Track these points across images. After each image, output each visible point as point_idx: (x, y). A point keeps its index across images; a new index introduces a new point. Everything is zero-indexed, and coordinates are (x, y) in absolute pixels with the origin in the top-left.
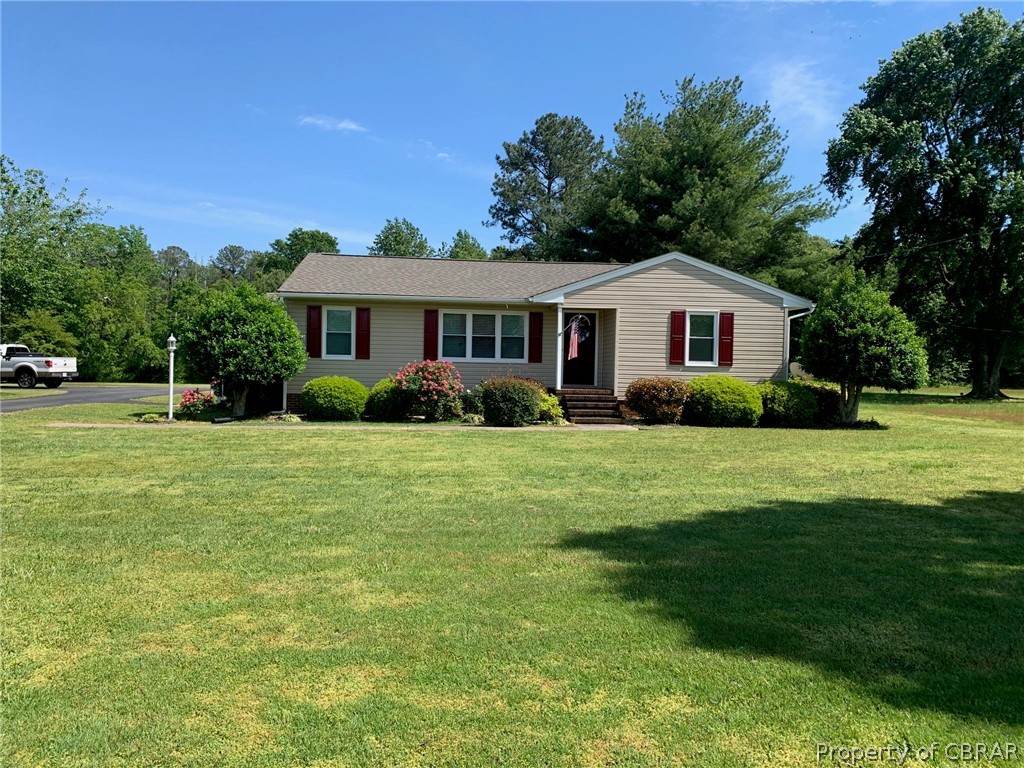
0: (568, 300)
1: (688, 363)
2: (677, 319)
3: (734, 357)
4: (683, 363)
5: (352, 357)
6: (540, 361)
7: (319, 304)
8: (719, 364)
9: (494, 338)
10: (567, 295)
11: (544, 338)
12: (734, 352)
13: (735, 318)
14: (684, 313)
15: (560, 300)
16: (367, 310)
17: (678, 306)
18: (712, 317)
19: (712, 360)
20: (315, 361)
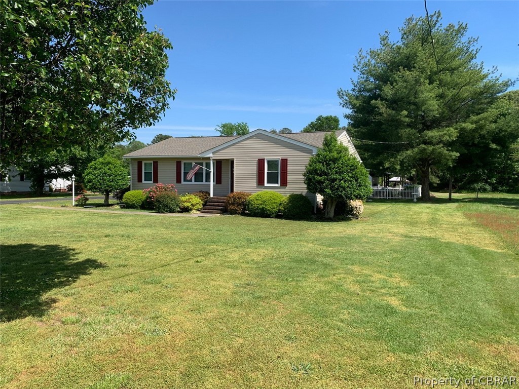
0: (214, 155)
1: (266, 184)
2: (261, 162)
3: (288, 181)
4: (264, 185)
5: (152, 182)
6: (221, 184)
7: (141, 160)
8: (281, 185)
9: (202, 173)
10: (213, 153)
11: (222, 173)
12: (288, 179)
13: (288, 161)
14: (263, 160)
15: (211, 155)
16: (157, 162)
17: (261, 156)
18: (278, 161)
19: (278, 183)
20: (140, 183)
